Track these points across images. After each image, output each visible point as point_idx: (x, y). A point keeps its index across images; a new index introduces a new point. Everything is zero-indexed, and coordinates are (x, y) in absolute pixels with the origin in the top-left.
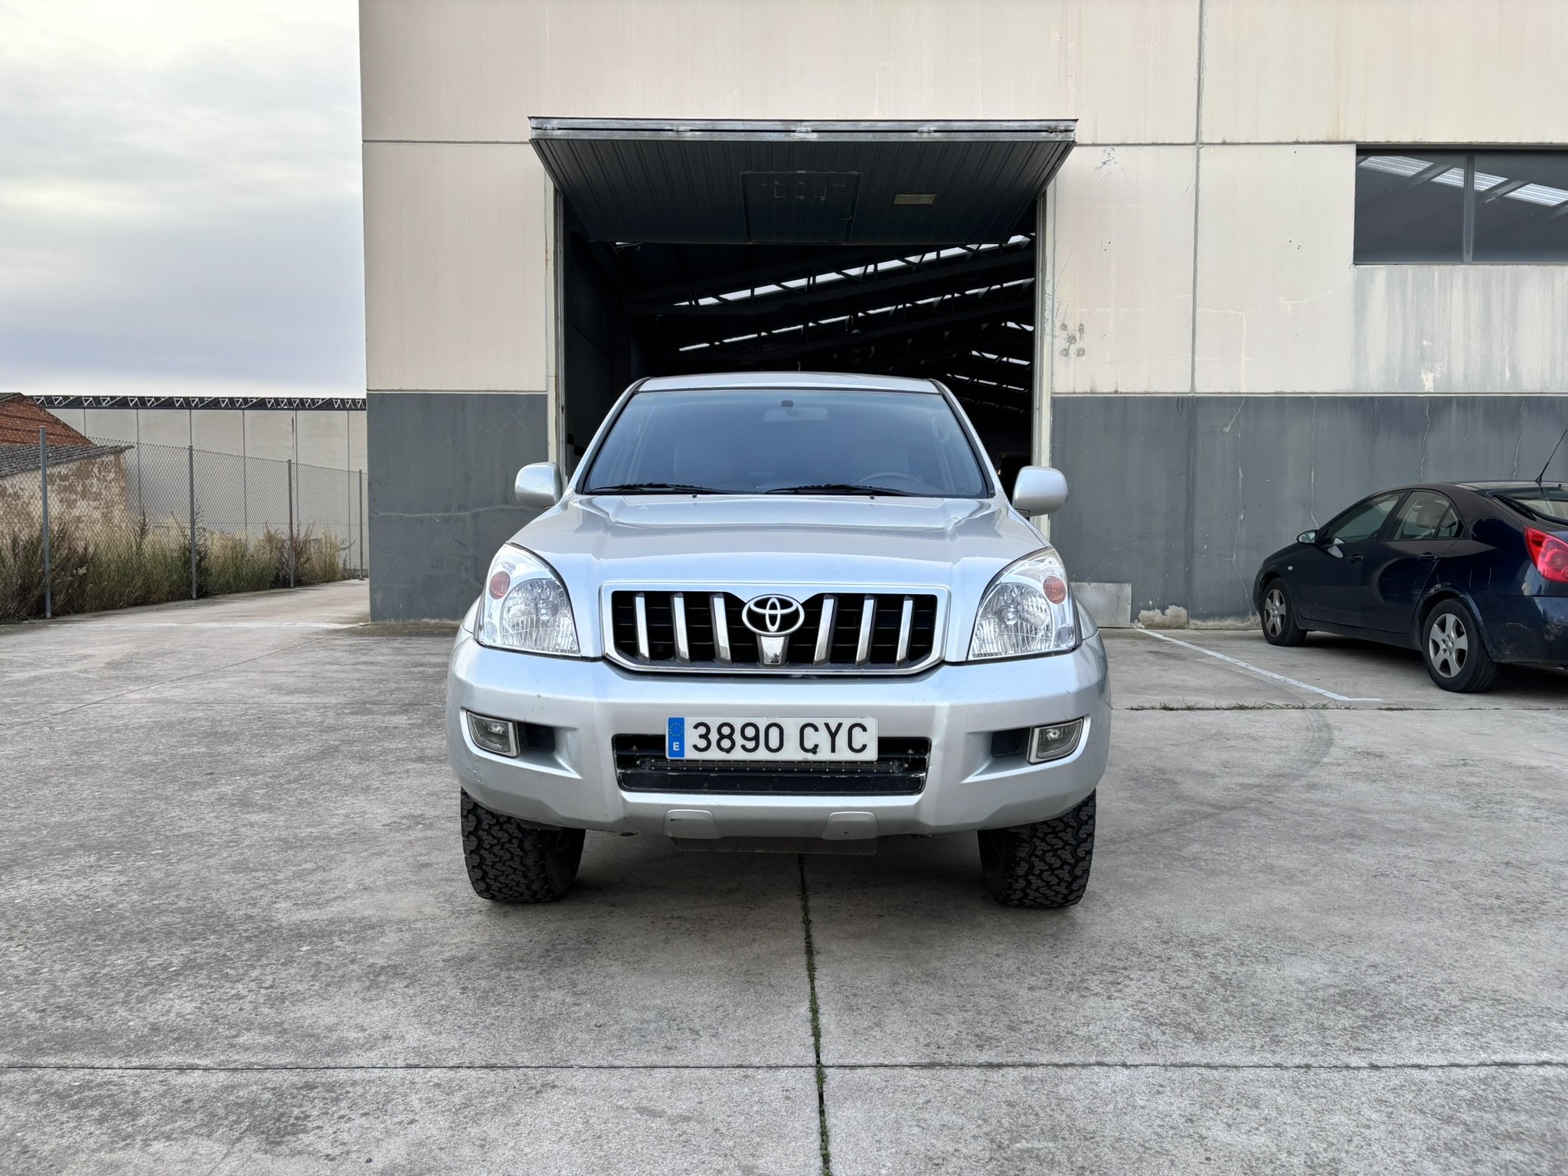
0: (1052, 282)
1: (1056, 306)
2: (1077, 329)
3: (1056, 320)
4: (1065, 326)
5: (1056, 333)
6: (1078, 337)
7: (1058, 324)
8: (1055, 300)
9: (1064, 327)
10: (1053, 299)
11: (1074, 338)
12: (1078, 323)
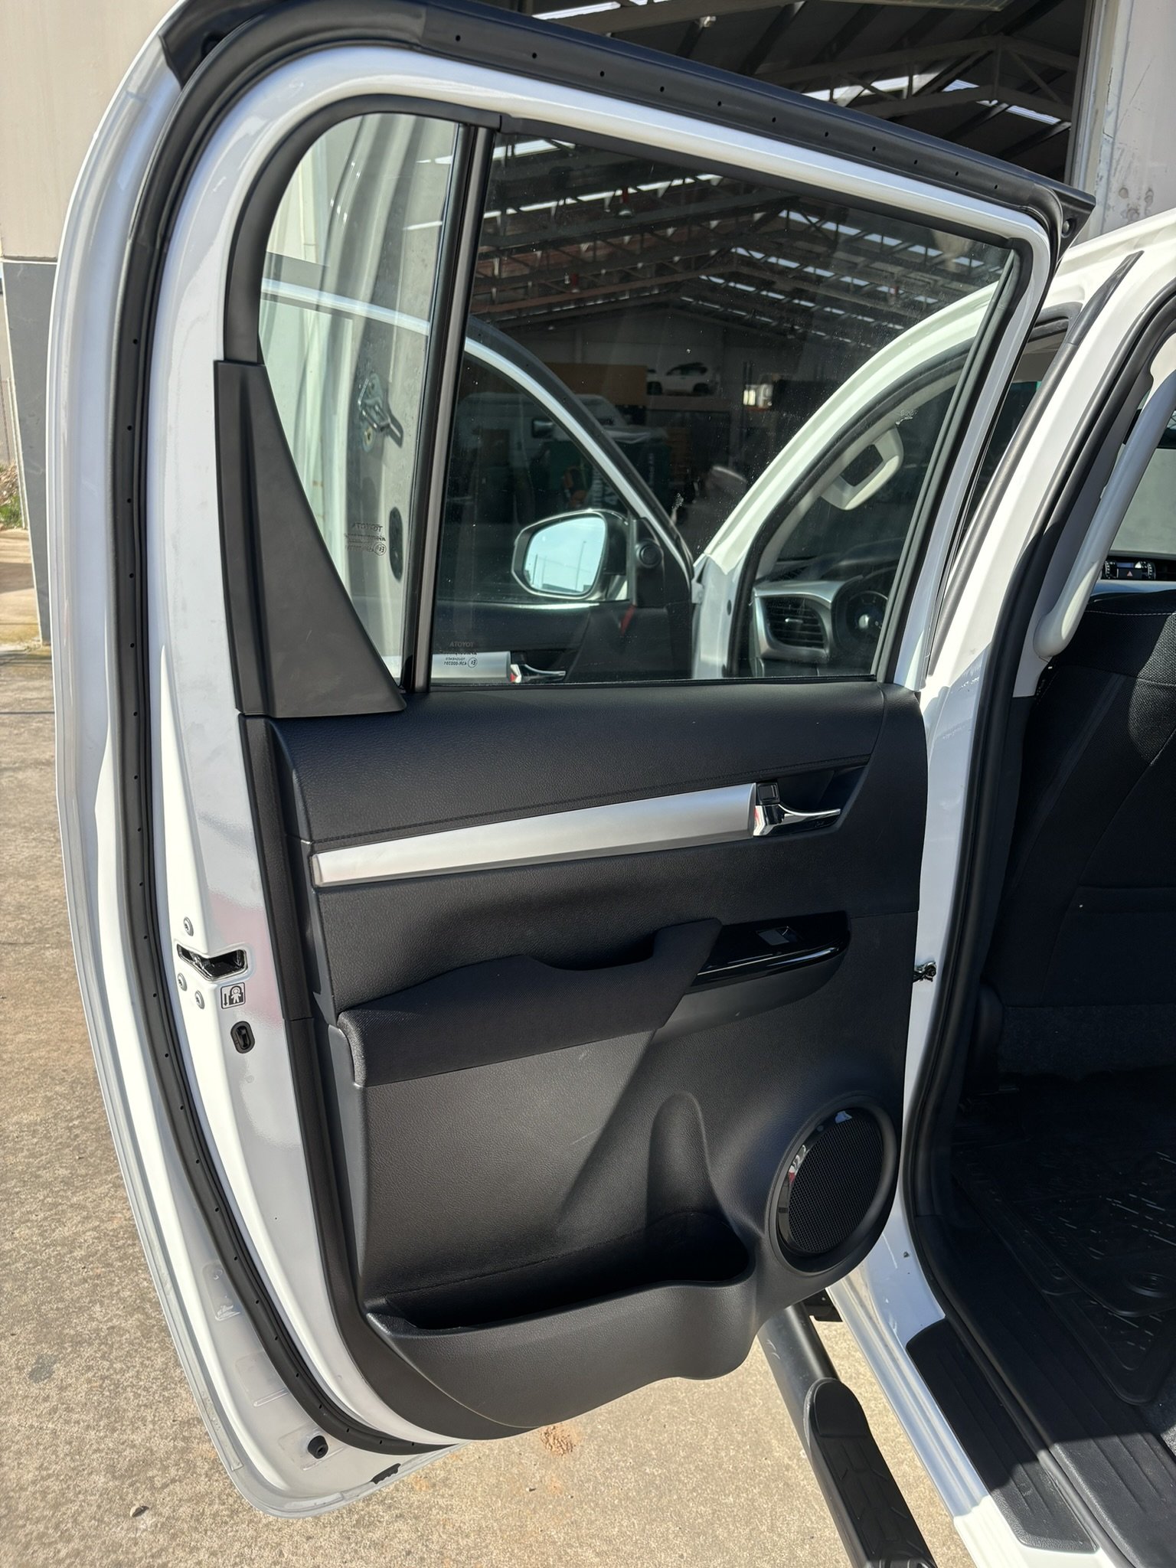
0: (1114, 115)
1: (1116, 156)
2: (1143, 196)
3: (1113, 181)
4: (1126, 190)
5: (1111, 202)
6: (1142, 211)
7: (1115, 186)
8: (1117, 145)
9: (1124, 191)
10: (1113, 144)
11: (1136, 211)
12: (1145, 188)
